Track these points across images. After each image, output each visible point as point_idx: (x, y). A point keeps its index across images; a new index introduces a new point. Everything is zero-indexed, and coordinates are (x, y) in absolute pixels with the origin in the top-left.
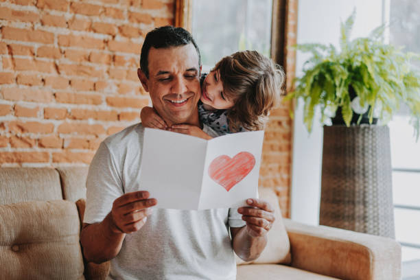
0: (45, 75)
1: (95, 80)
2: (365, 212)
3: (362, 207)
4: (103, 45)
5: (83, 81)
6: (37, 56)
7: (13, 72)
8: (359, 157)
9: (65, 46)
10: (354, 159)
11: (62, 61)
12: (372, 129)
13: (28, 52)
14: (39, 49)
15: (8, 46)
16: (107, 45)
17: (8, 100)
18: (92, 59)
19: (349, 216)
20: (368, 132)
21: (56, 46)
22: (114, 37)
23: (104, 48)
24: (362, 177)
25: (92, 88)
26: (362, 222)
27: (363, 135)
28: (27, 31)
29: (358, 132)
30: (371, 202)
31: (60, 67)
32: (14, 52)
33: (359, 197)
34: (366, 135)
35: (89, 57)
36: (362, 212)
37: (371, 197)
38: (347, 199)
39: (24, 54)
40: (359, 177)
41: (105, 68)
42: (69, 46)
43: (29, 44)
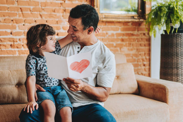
0: (36, 19)
1: (57, 20)
2: (177, 72)
3: (176, 70)
4: (60, 5)
5: (52, 20)
6: (33, 11)
7: (23, 18)
8: (174, 48)
9: (44, 7)
10: (172, 49)
11: (43, 13)
12: (181, 35)
13: (29, 10)
14: (33, 9)
15: (20, 8)
16: (62, 5)
17: (21, 29)
18: (56, 11)
19: (170, 74)
20: (179, 37)
21: (40, 7)
22: (65, 1)
23: (60, 6)
24: (176, 56)
25: (56, 23)
26: (176, 76)
27: (176, 38)
28: (28, 2)
29: (174, 37)
30: (180, 67)
31: (42, 15)
32: (23, 11)
33: (174, 65)
34: (178, 38)
35: (54, 10)
36: (176, 72)
37: (180, 65)
38: (169, 66)
39: (27, 11)
40: (174, 57)
41: (61, 14)
42: (45, 6)
43: (29, 7)
